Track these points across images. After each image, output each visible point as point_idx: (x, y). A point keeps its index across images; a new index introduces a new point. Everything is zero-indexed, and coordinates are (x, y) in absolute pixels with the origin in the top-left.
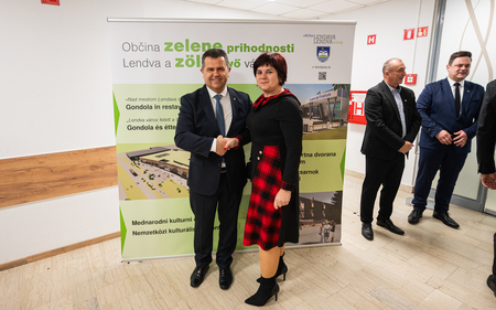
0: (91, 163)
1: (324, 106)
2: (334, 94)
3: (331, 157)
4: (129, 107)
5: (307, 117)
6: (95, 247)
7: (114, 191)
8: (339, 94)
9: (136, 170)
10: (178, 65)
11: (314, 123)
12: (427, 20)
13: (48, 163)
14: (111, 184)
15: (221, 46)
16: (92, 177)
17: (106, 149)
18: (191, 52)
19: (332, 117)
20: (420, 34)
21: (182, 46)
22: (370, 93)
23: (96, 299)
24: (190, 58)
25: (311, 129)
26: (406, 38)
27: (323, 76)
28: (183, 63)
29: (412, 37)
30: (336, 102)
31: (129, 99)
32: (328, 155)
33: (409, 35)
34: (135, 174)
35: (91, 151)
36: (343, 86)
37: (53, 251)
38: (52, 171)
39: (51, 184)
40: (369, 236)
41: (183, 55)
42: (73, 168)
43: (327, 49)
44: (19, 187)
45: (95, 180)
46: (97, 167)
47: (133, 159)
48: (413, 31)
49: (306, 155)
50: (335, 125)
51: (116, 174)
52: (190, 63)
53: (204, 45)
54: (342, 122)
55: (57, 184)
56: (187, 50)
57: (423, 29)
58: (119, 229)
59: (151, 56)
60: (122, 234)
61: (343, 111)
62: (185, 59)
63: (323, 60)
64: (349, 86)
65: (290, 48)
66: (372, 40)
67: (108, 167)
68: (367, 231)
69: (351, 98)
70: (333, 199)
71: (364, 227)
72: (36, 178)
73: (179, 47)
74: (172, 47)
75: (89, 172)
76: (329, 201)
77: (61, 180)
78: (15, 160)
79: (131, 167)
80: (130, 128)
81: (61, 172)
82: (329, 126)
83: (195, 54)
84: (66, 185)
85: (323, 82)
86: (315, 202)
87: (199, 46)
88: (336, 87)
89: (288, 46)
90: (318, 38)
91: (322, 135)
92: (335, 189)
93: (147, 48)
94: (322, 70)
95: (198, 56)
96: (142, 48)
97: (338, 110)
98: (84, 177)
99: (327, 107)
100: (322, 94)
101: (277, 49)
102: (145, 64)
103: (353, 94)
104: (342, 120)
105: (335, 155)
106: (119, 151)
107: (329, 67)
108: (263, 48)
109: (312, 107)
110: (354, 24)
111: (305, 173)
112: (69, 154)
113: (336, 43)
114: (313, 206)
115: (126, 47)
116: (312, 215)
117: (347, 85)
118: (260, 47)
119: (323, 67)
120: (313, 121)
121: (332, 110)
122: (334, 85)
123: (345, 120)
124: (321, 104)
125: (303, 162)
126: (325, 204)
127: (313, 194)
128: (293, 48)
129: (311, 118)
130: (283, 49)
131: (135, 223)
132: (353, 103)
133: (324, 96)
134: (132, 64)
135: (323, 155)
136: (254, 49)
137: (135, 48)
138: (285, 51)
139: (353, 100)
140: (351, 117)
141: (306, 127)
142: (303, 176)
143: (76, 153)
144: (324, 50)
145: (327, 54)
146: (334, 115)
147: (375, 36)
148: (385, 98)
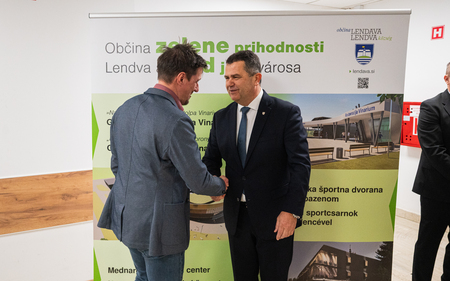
0: (64, 190)
1: (365, 123)
2: (380, 107)
3: (376, 194)
5: (339, 137)
8: (387, 108)
11: (352, 147)
13: (13, 189)
14: (86, 218)
15: (226, 45)
16: (64, 208)
17: (82, 173)
19: (378, 139)
22: (424, 106)
25: (346, 155)
27: (364, 83)
30: (383, 117)
31: (111, 112)
32: (372, 190)
35: (63, 175)
36: (392, 96)
38: (16, 199)
39: (15, 215)
42: (41, 196)
43: (370, 47)
46: (69, 196)
49: (339, 190)
50: (382, 149)
51: (91, 206)
53: (205, 44)
54: (392, 146)
55: (21, 215)
58: (92, 278)
59: (140, 59)
61: (393, 131)
63: (364, 61)
64: (401, 97)
65: (318, 47)
66: (438, 32)
69: (408, 113)
70: (379, 253)
75: (60, 201)
76: (374, 256)
77: (26, 211)
81: (27, 201)
82: (374, 150)
84: (28, 217)
85: (364, 91)
86: (353, 256)
87: (199, 45)
88: (383, 98)
89: (316, 45)
90: (356, 33)
91: (364, 163)
92: (382, 239)
93: (135, 49)
94: (363, 76)
96: (128, 49)
97: (385, 129)
98: (54, 208)
99: (370, 124)
100: (362, 108)
101: (300, 48)
102: (132, 69)
103: (411, 106)
104: (391, 144)
105: (381, 190)
106: (95, 177)
107: (373, 72)
108: (282, 48)
109: (349, 125)
110: (409, 13)
111: (339, 214)
112: (36, 179)
113: (383, 38)
114: (349, 261)
115: (110, 48)
116: (349, 274)
117: (399, 95)
118: (278, 46)
119: (364, 72)
120: (350, 143)
121: (377, 129)
122: (379, 95)
123: (396, 142)
124: (361, 121)
125: (336, 199)
126: (368, 259)
127: (350, 244)
128: (322, 46)
129: (347, 139)
130: (309, 48)
131: (111, 270)
132: (412, 118)
133: (365, 110)
134: (117, 69)
135: (364, 190)
136: (270, 49)
137: (120, 49)
138: (311, 50)
139: (411, 115)
140: (409, 138)
141: (340, 151)
142: (335, 219)
143: (45, 178)
144: (365, 49)
145: (369, 54)
146: (380, 136)
147: (442, 27)
148: (444, 114)
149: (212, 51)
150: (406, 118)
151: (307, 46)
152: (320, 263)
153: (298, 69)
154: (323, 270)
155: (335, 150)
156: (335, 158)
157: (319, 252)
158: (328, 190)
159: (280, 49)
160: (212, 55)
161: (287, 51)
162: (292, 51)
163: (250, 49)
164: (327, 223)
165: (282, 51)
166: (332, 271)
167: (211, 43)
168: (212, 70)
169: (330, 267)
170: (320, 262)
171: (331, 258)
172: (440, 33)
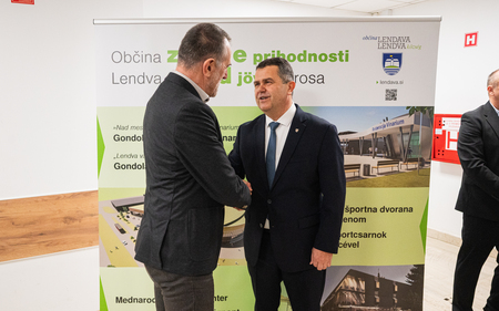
0: (66, 213)
1: (394, 137)
2: (410, 120)
3: (406, 214)
4: (117, 138)
5: (366, 152)
7: (93, 253)
8: (416, 121)
9: (123, 225)
11: (380, 163)
13: (10, 212)
14: (91, 244)
15: (244, 54)
16: (67, 232)
17: (86, 194)
19: (407, 155)
25: (374, 172)
27: (392, 95)
30: (412, 132)
31: (119, 127)
32: (401, 210)
34: (122, 231)
35: (65, 197)
36: (422, 109)
38: (13, 223)
42: (41, 220)
43: (398, 57)
46: (72, 219)
47: (120, 209)
49: (367, 209)
50: (412, 166)
51: (97, 230)
54: (423, 163)
55: (18, 241)
59: (149, 69)
61: (424, 146)
63: (391, 72)
64: (431, 109)
65: (343, 56)
66: (471, 39)
67: (87, 220)
69: (440, 126)
70: (410, 276)
75: (62, 225)
76: (404, 280)
77: (24, 237)
79: (117, 221)
80: (118, 167)
81: (25, 225)
82: (403, 167)
84: (30, 243)
85: (392, 103)
86: (381, 280)
88: (412, 110)
89: (341, 54)
90: (383, 41)
91: (393, 180)
92: (412, 262)
93: (144, 58)
94: (391, 87)
96: (137, 58)
97: (415, 143)
98: (56, 232)
99: (399, 139)
100: (390, 121)
101: (323, 58)
102: (141, 80)
103: (444, 119)
104: (422, 159)
105: (411, 210)
106: (101, 198)
107: (401, 83)
108: (304, 57)
109: (376, 140)
110: (439, 20)
111: (366, 235)
112: (35, 200)
113: (412, 47)
114: (378, 286)
115: (117, 57)
116: (378, 301)
117: (429, 108)
118: (300, 55)
119: (392, 83)
120: (377, 159)
121: (406, 144)
122: (408, 108)
123: (426, 159)
124: (389, 136)
125: (364, 220)
126: (397, 283)
127: (378, 268)
128: (347, 55)
129: (375, 155)
130: (333, 58)
131: (119, 300)
132: (444, 131)
133: (393, 124)
134: (124, 80)
135: (393, 210)
136: (292, 58)
137: (128, 59)
138: (336, 59)
139: (444, 128)
140: (441, 153)
141: (367, 168)
142: (362, 241)
143: (44, 199)
144: (393, 58)
145: (397, 64)
146: (410, 151)
147: (476, 34)
150: (438, 132)
151: (330, 56)
152: (347, 289)
153: (322, 80)
154: (350, 296)
155: (362, 167)
156: (362, 175)
157: (345, 277)
158: (355, 210)
159: (302, 58)
161: (310, 60)
162: (315, 60)
164: (354, 245)
165: (305, 60)
166: (359, 297)
168: (229, 81)
169: (357, 293)
170: (347, 287)
171: (358, 283)
172: (473, 40)
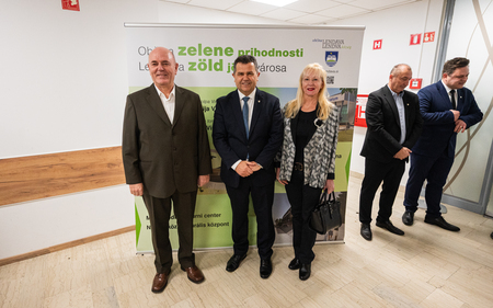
0: (109, 161)
2: (341, 98)
6: (112, 240)
8: (346, 98)
10: (190, 69)
12: (434, 25)
13: (69, 160)
15: (232, 50)
16: (110, 174)
18: (203, 56)
20: (427, 39)
21: (195, 50)
22: (371, 97)
23: (113, 288)
24: (202, 62)
26: (412, 43)
27: (330, 80)
28: (196, 67)
29: (418, 42)
30: (343, 105)
33: (415, 40)
35: (108, 149)
36: (350, 90)
37: (73, 242)
38: (72, 168)
39: (72, 180)
40: (368, 236)
41: (196, 59)
42: (92, 165)
43: (336, 54)
44: (42, 182)
45: (112, 176)
46: (114, 165)
48: (419, 36)
50: (341, 127)
52: (202, 66)
53: (216, 49)
54: (349, 125)
55: (77, 180)
56: (200, 54)
57: (429, 35)
58: (134, 223)
60: (137, 228)
61: (350, 115)
62: (198, 63)
63: (331, 64)
64: (356, 90)
65: (299, 53)
66: (378, 44)
68: (366, 232)
71: (363, 228)
72: (58, 175)
73: (192, 51)
74: (186, 51)
75: (106, 169)
77: (80, 177)
78: (39, 157)
81: (80, 169)
83: (207, 58)
84: (85, 181)
85: (330, 86)
87: (211, 50)
88: (344, 91)
89: (297, 51)
90: (326, 43)
92: (340, 190)
94: (330, 75)
95: (210, 60)
97: (344, 113)
98: (102, 174)
101: (286, 54)
103: (358, 98)
104: (348, 123)
105: (340, 156)
107: (337, 72)
108: (272, 53)
110: (364, 29)
112: (87, 152)
113: (345, 47)
115: (142, 51)
117: (354, 89)
118: (270, 52)
119: (331, 72)
122: (341, 89)
123: (351, 123)
128: (302, 52)
130: (292, 54)
132: (358, 106)
136: (264, 53)
138: (294, 55)
143: (94, 151)
144: (332, 55)
145: (335, 59)
146: (341, 118)
147: (380, 41)
148: (385, 102)
149: (221, 54)
151: (291, 52)
153: (284, 69)
160: (221, 58)
161: (277, 55)
162: (280, 55)
163: (249, 54)
165: (273, 55)
167: (220, 49)
168: (221, 69)
